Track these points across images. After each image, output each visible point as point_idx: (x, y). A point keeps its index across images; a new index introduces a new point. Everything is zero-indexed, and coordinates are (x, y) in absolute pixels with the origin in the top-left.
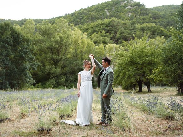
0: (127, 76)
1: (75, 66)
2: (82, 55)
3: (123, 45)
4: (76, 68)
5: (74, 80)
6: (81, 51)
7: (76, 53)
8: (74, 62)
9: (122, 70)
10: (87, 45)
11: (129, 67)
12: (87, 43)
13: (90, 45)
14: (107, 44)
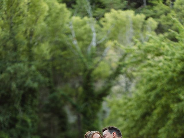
0: (173, 116)
1: (11, 78)
2: (30, 46)
3: (155, 12)
4: (14, 85)
5: (10, 124)
6: (28, 33)
7: (14, 40)
8: (9, 68)
9: (158, 97)
10: (46, 14)
11: (179, 89)
12: (47, 8)
13: (54, 15)
14: (109, 11)
